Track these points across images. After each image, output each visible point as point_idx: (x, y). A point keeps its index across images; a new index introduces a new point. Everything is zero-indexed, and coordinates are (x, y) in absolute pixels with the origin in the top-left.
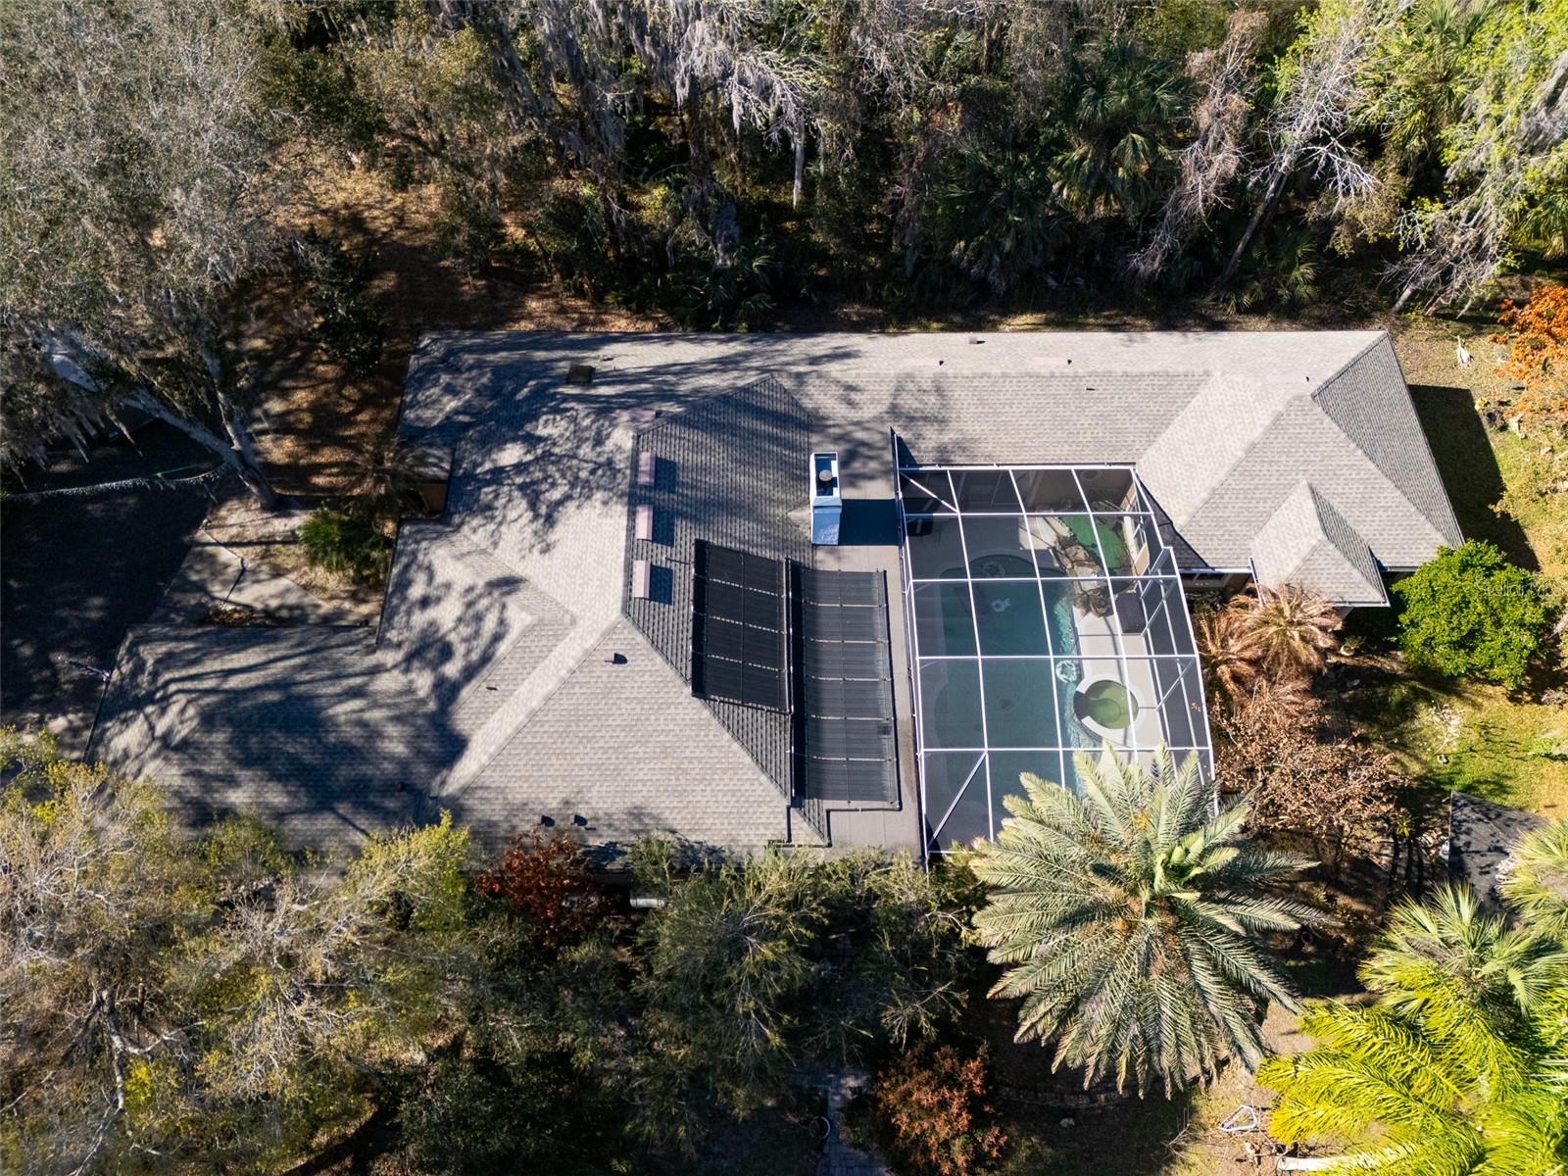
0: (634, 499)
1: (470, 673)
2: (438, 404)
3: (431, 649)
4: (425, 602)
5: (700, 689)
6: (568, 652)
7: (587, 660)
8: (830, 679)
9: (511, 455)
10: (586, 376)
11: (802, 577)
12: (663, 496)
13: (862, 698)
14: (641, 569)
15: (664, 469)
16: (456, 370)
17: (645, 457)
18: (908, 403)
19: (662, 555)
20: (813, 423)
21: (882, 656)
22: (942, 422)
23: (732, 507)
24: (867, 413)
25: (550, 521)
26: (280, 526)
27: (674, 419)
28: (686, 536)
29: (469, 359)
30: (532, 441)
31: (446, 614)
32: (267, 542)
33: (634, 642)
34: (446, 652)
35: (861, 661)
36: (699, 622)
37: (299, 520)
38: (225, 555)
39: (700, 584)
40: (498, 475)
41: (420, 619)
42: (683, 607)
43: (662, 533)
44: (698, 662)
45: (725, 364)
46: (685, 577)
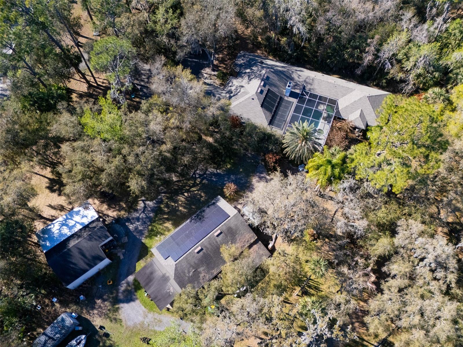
0: (262, 80)
1: (234, 96)
2: (240, 61)
3: (230, 92)
4: (231, 86)
5: (262, 106)
6: (247, 97)
7: (249, 98)
8: (280, 113)
9: (248, 71)
10: (262, 63)
11: (281, 99)
12: (266, 81)
13: (283, 116)
14: (260, 89)
15: (268, 78)
16: (244, 57)
17: (266, 75)
18: (307, 80)
19: (263, 88)
20: (292, 79)
21: (288, 112)
22: (311, 85)
23: (275, 86)
24: (301, 80)
25: (250, 80)
26: (213, 73)
27: (272, 72)
28: (267, 87)
29: (247, 56)
30: (251, 69)
31: (233, 88)
32: (211, 75)
33: (256, 98)
34: (232, 93)
35: (285, 112)
36: (265, 98)
37: (216, 73)
38: (205, 75)
39: (267, 94)
40: (245, 73)
41: (229, 88)
42: (264, 96)
43: (264, 86)
44: (263, 103)
45: (283, 67)
46: (265, 92)
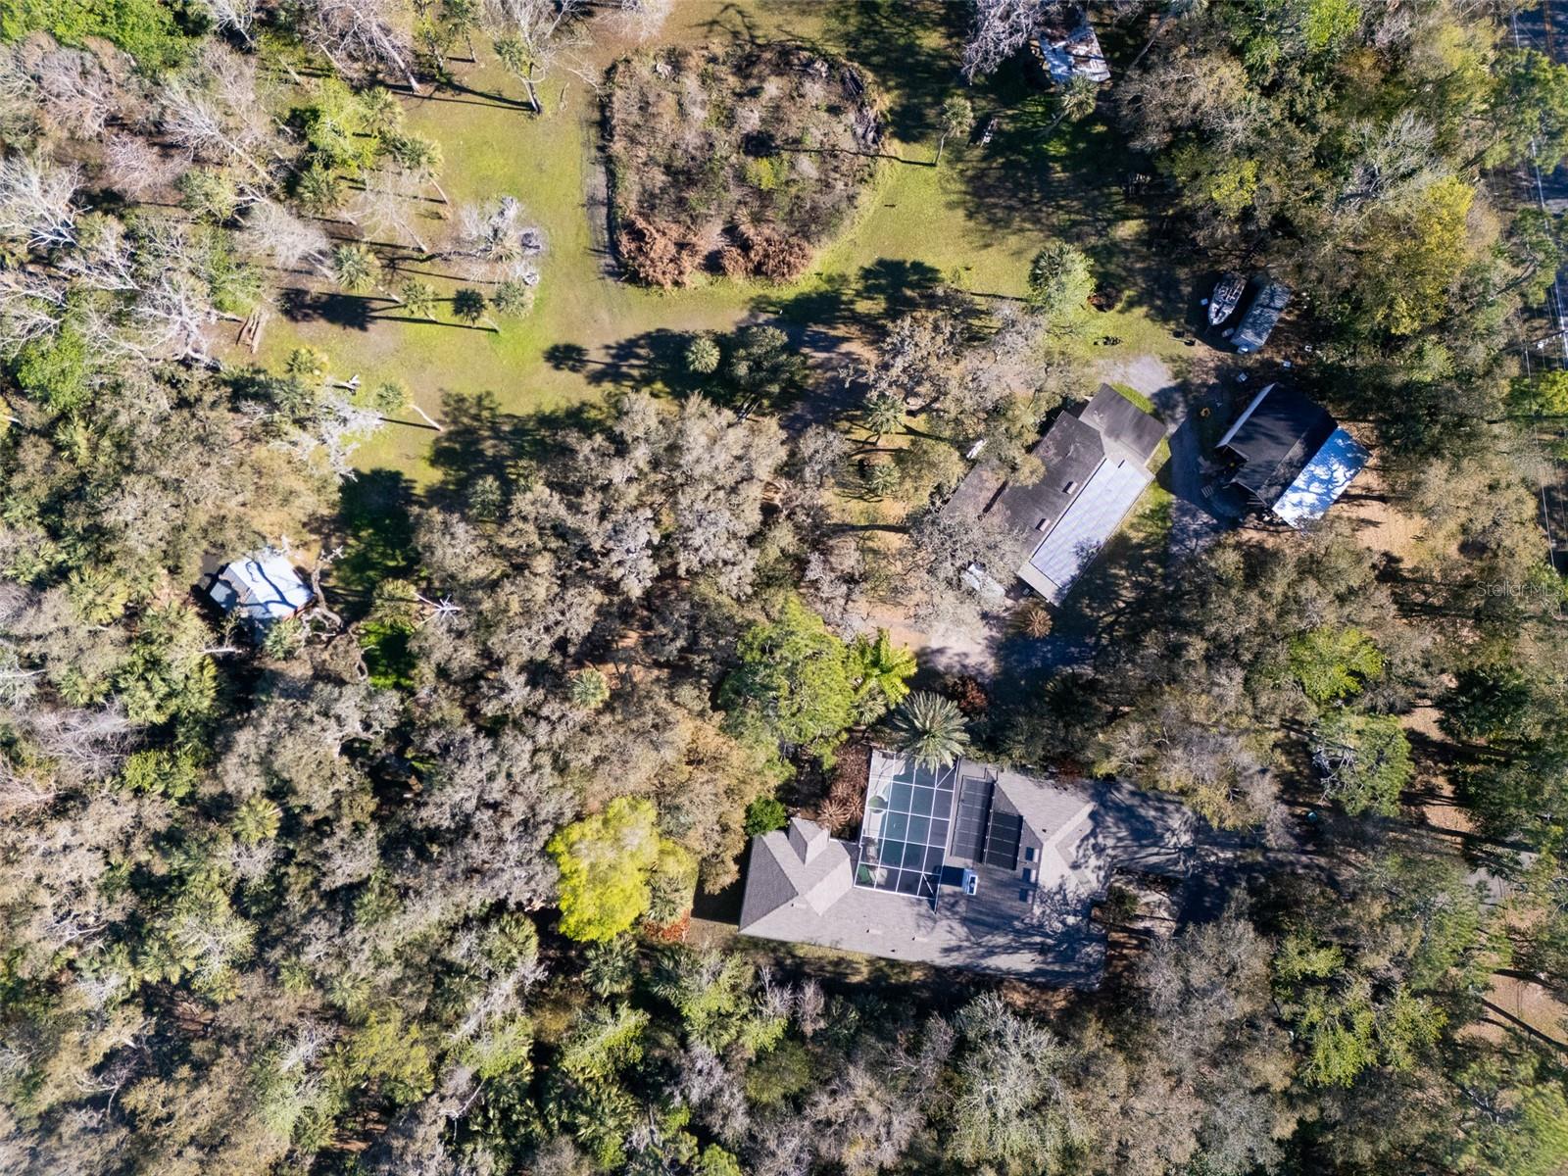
0: (1036, 885)
1: (1086, 838)
2: (1093, 951)
3: (1099, 850)
4: (1100, 868)
5: (1021, 818)
6: (1058, 836)
7: (1054, 832)
8: (976, 820)
9: (1071, 920)
10: (1043, 950)
11: (979, 857)
12: (1025, 887)
13: (968, 812)
14: (1036, 859)
15: (1023, 897)
17: (1030, 903)
18: (930, 923)
19: (1028, 864)
20: (964, 921)
21: (958, 824)
22: (919, 915)
23: (1002, 885)
24: (944, 922)
25: (1061, 887)
27: (1017, 918)
28: (1019, 872)
30: (1063, 922)
31: (1093, 862)
33: (1040, 835)
34: (1094, 847)
35: (965, 825)
36: (1018, 840)
39: (1016, 854)
40: (1075, 913)
41: (1101, 863)
42: (1023, 846)
43: (1027, 872)
44: (1020, 827)
45: (991, 952)
46: (1021, 857)
